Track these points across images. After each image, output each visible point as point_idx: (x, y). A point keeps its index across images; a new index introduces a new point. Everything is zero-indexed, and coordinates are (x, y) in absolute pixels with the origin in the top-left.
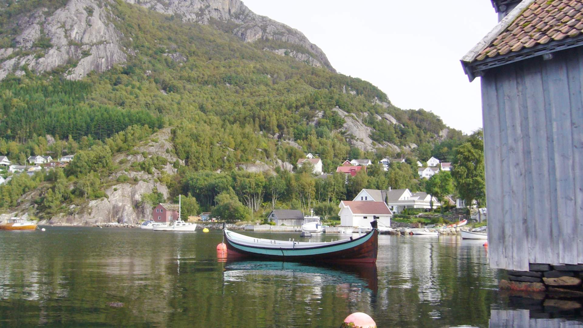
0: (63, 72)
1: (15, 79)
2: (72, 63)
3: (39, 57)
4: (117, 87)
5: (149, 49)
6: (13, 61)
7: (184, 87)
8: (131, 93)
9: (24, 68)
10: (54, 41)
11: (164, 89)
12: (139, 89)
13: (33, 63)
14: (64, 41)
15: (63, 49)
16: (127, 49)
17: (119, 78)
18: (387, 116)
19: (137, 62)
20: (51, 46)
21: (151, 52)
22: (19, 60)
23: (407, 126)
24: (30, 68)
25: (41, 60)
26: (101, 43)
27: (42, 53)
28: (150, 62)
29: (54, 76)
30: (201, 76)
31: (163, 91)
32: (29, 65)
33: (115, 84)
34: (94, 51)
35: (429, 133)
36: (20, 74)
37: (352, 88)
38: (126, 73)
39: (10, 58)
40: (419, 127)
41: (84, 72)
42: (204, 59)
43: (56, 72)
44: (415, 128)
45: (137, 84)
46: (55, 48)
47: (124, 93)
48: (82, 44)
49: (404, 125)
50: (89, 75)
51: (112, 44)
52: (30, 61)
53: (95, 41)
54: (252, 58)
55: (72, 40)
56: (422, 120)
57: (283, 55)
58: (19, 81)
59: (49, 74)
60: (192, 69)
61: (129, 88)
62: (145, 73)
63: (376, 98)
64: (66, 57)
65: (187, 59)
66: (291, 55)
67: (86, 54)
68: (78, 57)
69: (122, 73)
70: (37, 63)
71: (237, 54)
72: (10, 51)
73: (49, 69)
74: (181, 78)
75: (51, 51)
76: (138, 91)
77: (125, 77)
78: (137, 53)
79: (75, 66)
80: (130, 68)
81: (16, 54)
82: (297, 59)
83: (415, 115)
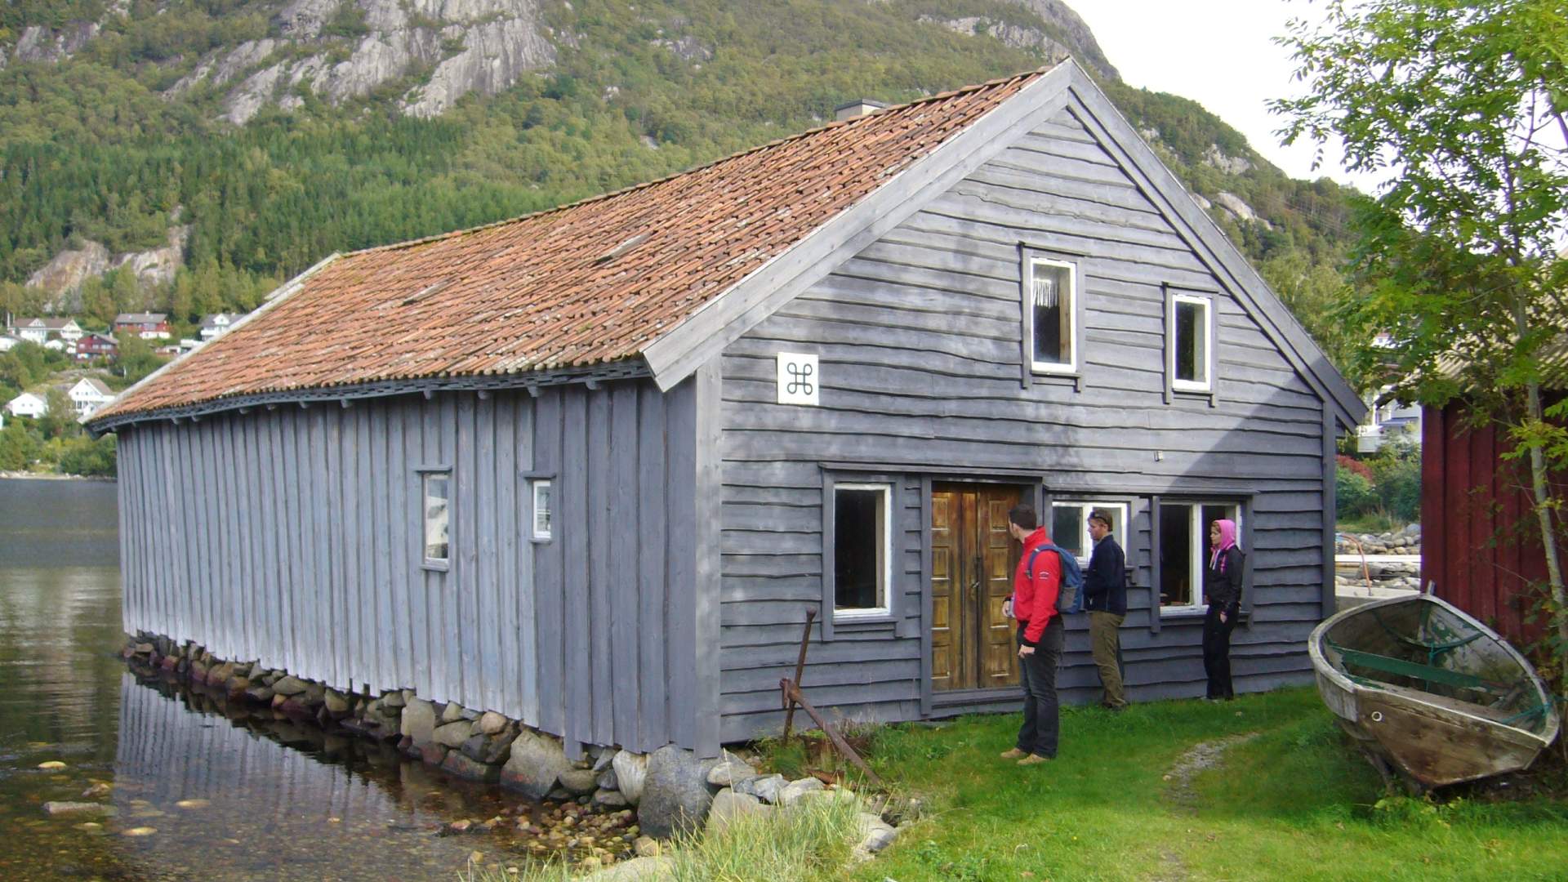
0: (397, 96)
1: (277, 119)
2: (418, 73)
3: (337, 59)
4: (530, 132)
5: (615, 28)
6: (274, 72)
7: (702, 127)
8: (565, 149)
9: (302, 90)
10: (374, 17)
11: (651, 134)
12: (586, 135)
13: (322, 77)
14: (398, 18)
15: (396, 39)
16: (557, 33)
17: (535, 109)
18: (1228, 198)
19: (583, 66)
20: (366, 32)
21: (618, 37)
22: (288, 68)
23: (1282, 225)
24: (315, 89)
25: (342, 67)
26: (490, 18)
27: (345, 49)
28: (615, 63)
29: (374, 108)
30: (748, 98)
31: (647, 140)
32: (312, 80)
33: (526, 126)
34: (472, 40)
35: (1340, 244)
36: (291, 104)
37: (1147, 120)
38: (555, 95)
39: (267, 64)
40: (1315, 227)
41: (448, 96)
42: (757, 53)
43: (381, 97)
44: (1305, 230)
45: (582, 123)
46: (376, 34)
47: (547, 147)
48: (443, 23)
49: (1272, 223)
50: (460, 103)
51: (518, 22)
52: (314, 71)
53: (474, 14)
54: (882, 46)
55: (417, 15)
56: (1324, 209)
57: (971, 33)
58: (288, 122)
59: (361, 102)
60: (722, 80)
61: (560, 134)
62: (603, 92)
63: (1214, 146)
64: (403, 58)
65: (714, 52)
66: (992, 32)
67: (453, 49)
68: (433, 57)
69: (544, 95)
70: (333, 76)
71: (844, 37)
72: (267, 47)
73: (361, 91)
74: (694, 105)
75: (367, 45)
76: (579, 141)
77: (550, 107)
78: (581, 43)
79: (426, 80)
80: (563, 81)
81: (280, 55)
82: (1008, 44)
83: (1307, 194)
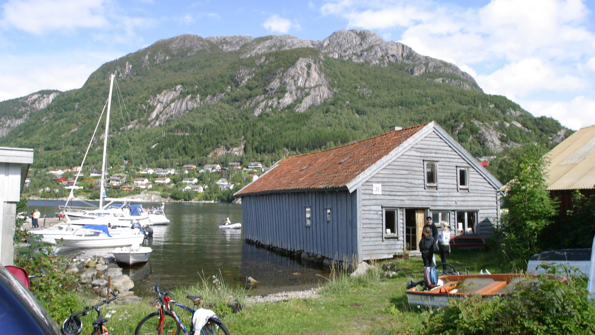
0: (294, 107)
1: (265, 114)
2: (299, 101)
3: (279, 98)
4: (327, 114)
5: (348, 87)
6: (264, 103)
7: (370, 110)
8: (336, 118)
9: (271, 107)
10: (288, 88)
11: (358, 113)
12: (341, 114)
13: (276, 103)
14: (294, 88)
15: (294, 93)
16: (333, 88)
17: (328, 108)
18: (515, 123)
19: (340, 97)
20: (286, 92)
21: (348, 89)
22: (268, 101)
24: (274, 106)
25: (281, 100)
26: (317, 86)
27: (281, 95)
28: (348, 96)
29: (288, 110)
30: (382, 102)
31: (357, 115)
32: (273, 104)
33: (326, 112)
34: (312, 92)
35: (549, 134)
36: (268, 110)
37: (490, 102)
38: (333, 105)
39: (263, 101)
40: (541, 130)
41: (307, 107)
42: (384, 91)
43: (289, 107)
44: (538, 131)
45: (339, 111)
46: (289, 92)
47: (331, 118)
48: (305, 88)
49: (528, 129)
50: (309, 108)
51: (323, 87)
52: (274, 102)
53: (312, 85)
54: (418, 87)
55: (298, 87)
57: (441, 82)
58: (268, 115)
59: (286, 109)
60: (375, 98)
61: (335, 114)
62: (345, 103)
63: (511, 108)
64: (295, 98)
65: (373, 91)
66: (447, 82)
67: (307, 94)
68: (302, 97)
69: (330, 105)
70: (279, 103)
71: (408, 85)
72: (262, 97)
73: (285, 106)
74: (368, 105)
75: (286, 95)
76: (339, 115)
77: (332, 108)
78: (339, 91)
79: (301, 102)
80: (335, 101)
81: (265, 98)
82: (451, 85)
83: (538, 121)
